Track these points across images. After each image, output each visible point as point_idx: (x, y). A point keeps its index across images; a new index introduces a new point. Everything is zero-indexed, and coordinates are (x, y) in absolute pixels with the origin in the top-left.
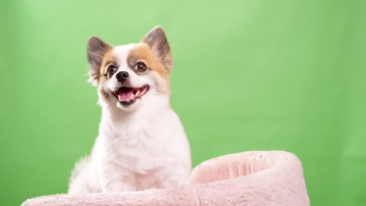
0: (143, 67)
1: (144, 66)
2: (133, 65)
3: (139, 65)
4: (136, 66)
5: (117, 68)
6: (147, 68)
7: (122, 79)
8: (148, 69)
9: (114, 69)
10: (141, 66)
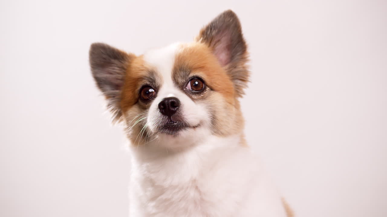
0: (201, 85)
1: (201, 82)
2: (182, 81)
3: (193, 81)
4: (189, 84)
5: (157, 90)
6: (207, 85)
7: (169, 109)
8: (208, 89)
9: (151, 90)
10: (197, 83)
